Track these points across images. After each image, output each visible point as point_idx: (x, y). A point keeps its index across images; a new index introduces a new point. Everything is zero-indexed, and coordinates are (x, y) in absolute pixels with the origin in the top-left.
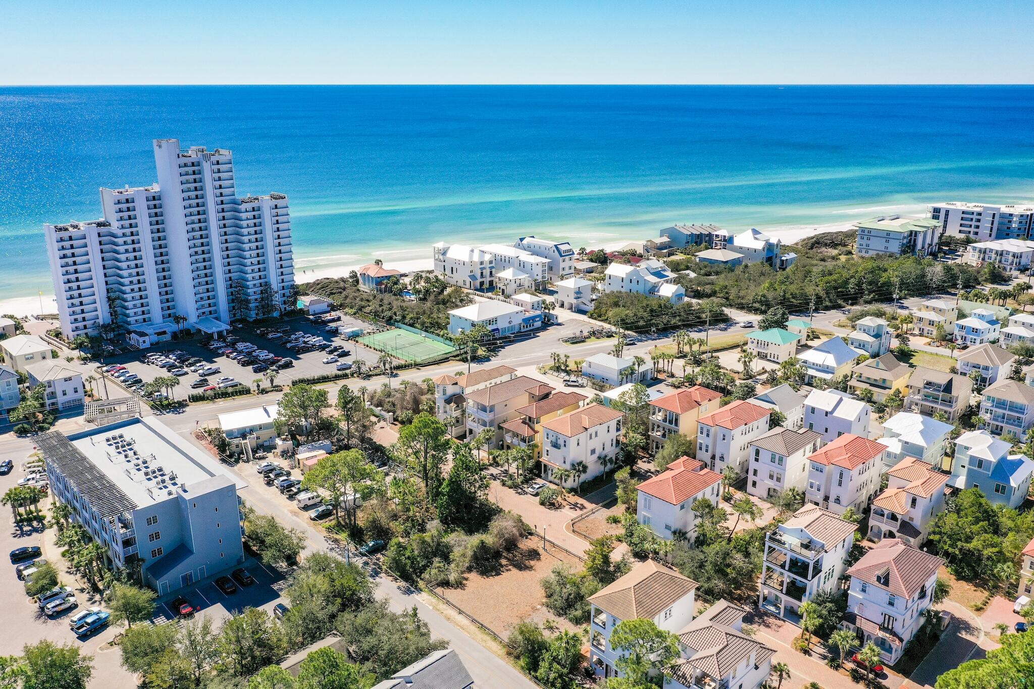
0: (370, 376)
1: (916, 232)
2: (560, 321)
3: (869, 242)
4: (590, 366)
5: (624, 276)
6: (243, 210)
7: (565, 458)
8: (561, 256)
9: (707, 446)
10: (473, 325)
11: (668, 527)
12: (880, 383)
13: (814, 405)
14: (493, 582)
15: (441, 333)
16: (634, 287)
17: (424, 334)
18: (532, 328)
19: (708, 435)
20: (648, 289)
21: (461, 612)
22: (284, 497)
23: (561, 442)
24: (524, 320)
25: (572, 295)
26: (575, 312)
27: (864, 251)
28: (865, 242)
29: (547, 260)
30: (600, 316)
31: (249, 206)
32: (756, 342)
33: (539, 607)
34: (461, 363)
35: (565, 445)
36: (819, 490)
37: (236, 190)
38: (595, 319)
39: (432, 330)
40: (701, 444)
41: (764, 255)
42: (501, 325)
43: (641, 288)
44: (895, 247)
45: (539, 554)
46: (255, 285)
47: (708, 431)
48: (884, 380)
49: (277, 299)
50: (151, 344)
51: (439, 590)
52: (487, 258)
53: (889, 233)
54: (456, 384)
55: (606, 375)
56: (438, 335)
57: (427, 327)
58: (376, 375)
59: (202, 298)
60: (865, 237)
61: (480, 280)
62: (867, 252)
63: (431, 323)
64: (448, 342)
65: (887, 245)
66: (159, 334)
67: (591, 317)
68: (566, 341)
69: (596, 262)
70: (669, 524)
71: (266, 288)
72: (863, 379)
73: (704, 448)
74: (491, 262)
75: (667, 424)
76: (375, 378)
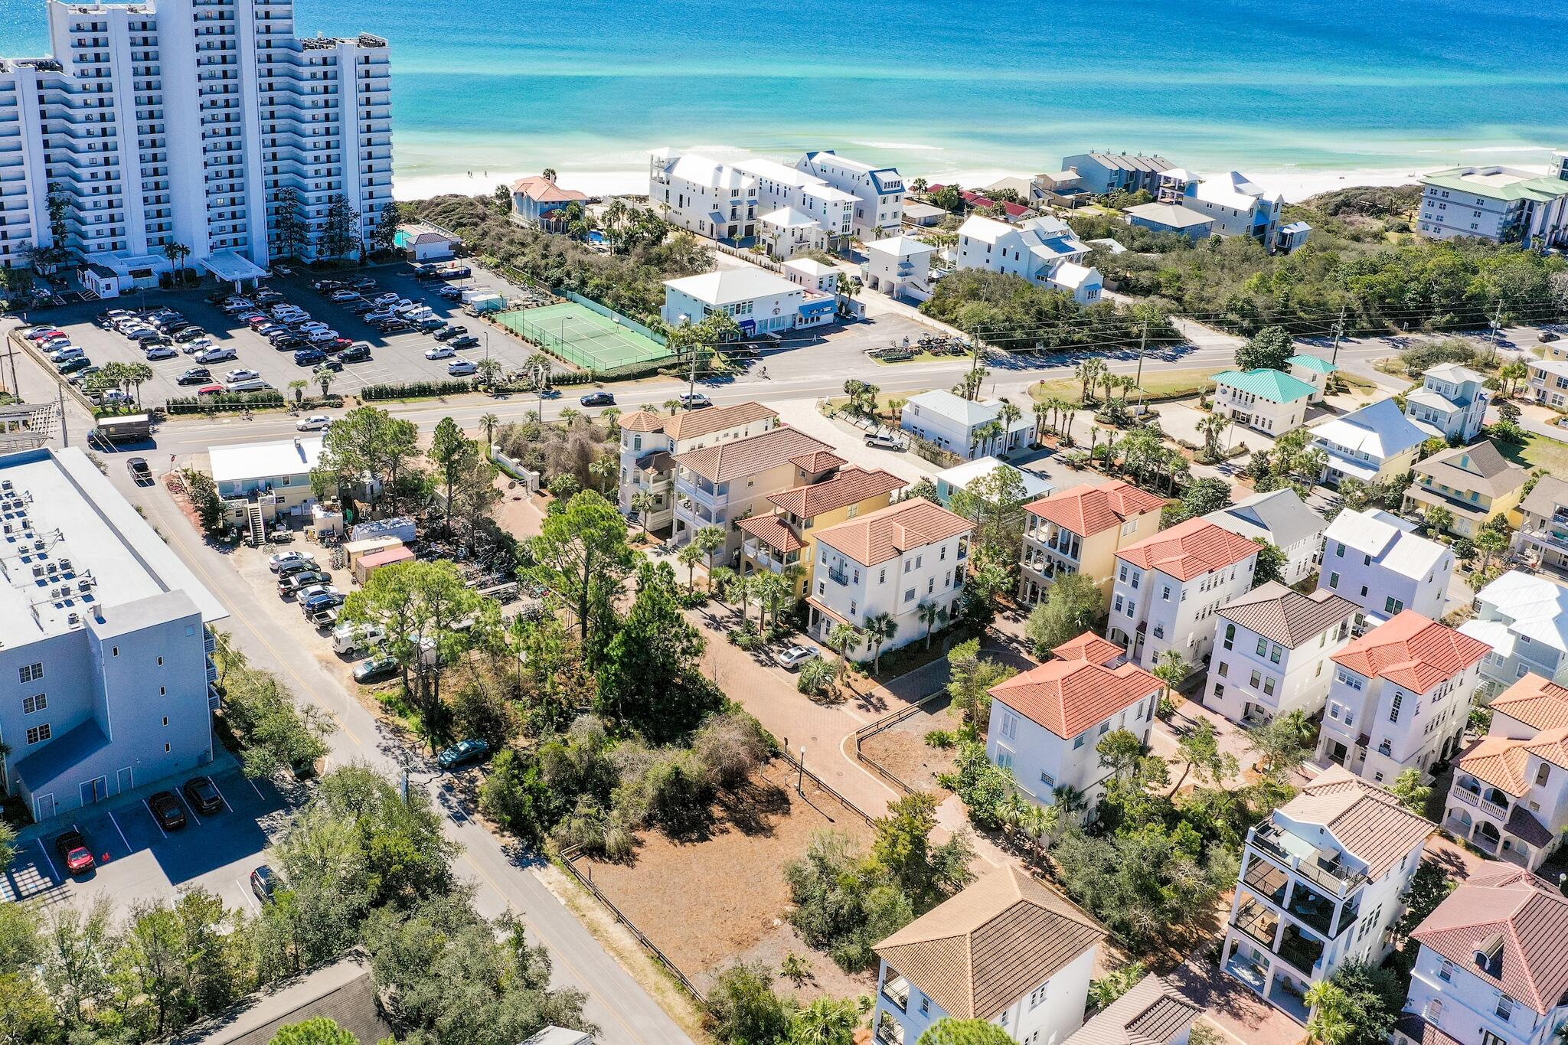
0: (509, 391)
1: (1532, 203)
2: (868, 315)
3: (1441, 212)
4: (917, 413)
5: (993, 242)
6: (306, 61)
7: (854, 604)
8: (880, 192)
9: (1132, 605)
10: (707, 311)
11: (1046, 779)
12: (1468, 500)
13: (1343, 542)
14: (692, 852)
15: (649, 320)
16: (1009, 263)
17: (617, 317)
18: (816, 324)
19: (1135, 584)
20: (1034, 270)
21: (620, 919)
22: (313, 626)
23: (849, 572)
24: (801, 308)
25: (895, 269)
26: (897, 299)
27: (1432, 228)
28: (1435, 211)
29: (854, 199)
30: (943, 313)
31: (316, 55)
32: (1230, 392)
33: (777, 922)
34: (679, 381)
35: (856, 580)
36: (1349, 722)
37: (294, 23)
38: (934, 317)
39: (632, 312)
40: (1120, 599)
41: (1251, 222)
42: (757, 315)
43: (1021, 266)
44: (1491, 226)
45: (786, 801)
46: (319, 199)
47: (1136, 576)
48: (1476, 495)
49: (358, 229)
50: (122, 292)
51: (583, 864)
52: (746, 184)
53: (1481, 200)
54: (661, 431)
55: (945, 433)
56: (643, 323)
57: (623, 306)
58: (520, 391)
59: (221, 215)
60: (1437, 204)
61: (729, 223)
62: (1437, 230)
63: (631, 299)
64: (658, 337)
65: (1476, 220)
66: (136, 274)
67: (926, 312)
68: (877, 356)
69: (942, 207)
70: (1050, 773)
71: (338, 207)
72: (1434, 486)
73: (1125, 607)
74: (752, 193)
75: (1057, 551)
76: (516, 396)
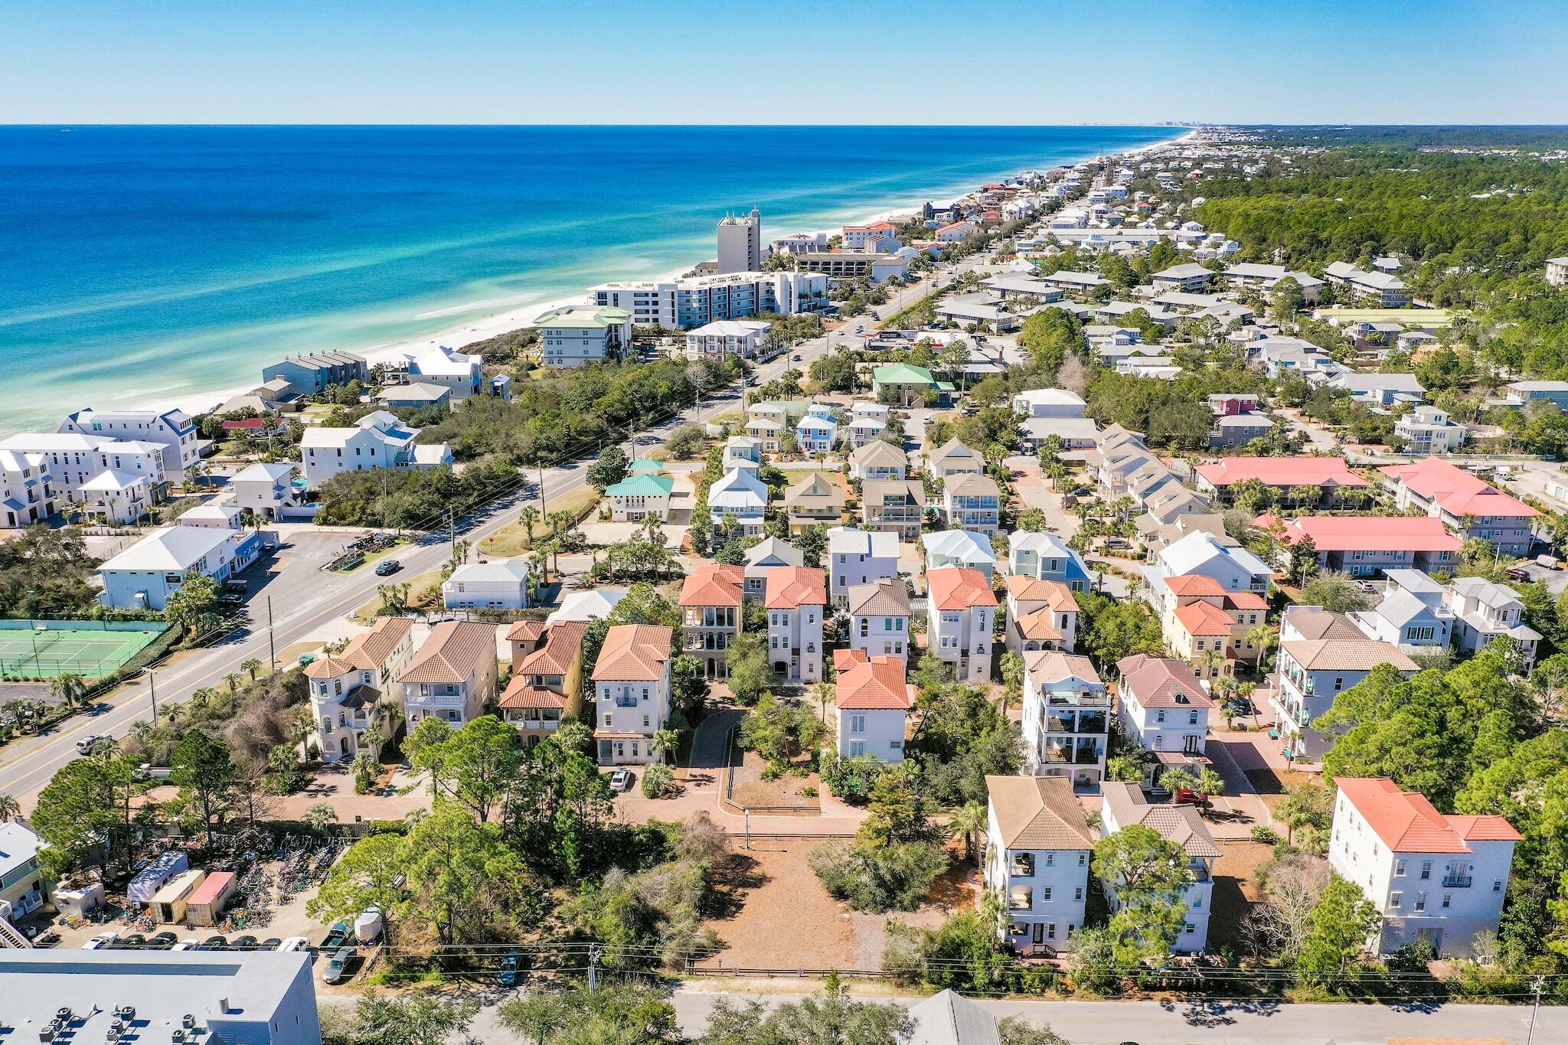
0: (48, 725)
2: (282, 541)
3: (559, 347)
4: (461, 590)
5: (342, 445)
7: (646, 717)
8: (180, 434)
9: (785, 639)
10: (172, 578)
11: (894, 745)
12: (826, 514)
13: (843, 551)
15: (94, 611)
16: (365, 459)
17: (41, 625)
18: (249, 562)
19: (785, 623)
20: (392, 458)
21: (771, 973)
23: (637, 693)
24: (237, 551)
25: (272, 494)
26: (280, 521)
27: (556, 360)
28: (555, 348)
29: (160, 446)
30: (342, 517)
32: (624, 500)
33: (846, 916)
34: (202, 650)
35: (646, 697)
36: (955, 645)
38: (335, 524)
39: (65, 612)
40: (775, 639)
41: (471, 383)
42: (211, 569)
43: (380, 459)
44: (597, 350)
45: (746, 858)
47: (785, 616)
48: (830, 508)
52: (35, 461)
53: (585, 331)
54: (354, 669)
55: (496, 596)
56: (88, 618)
57: (46, 610)
60: (555, 341)
61: (29, 506)
62: (560, 362)
63: (55, 600)
64: (115, 625)
65: (586, 347)
67: (325, 522)
68: (336, 568)
70: (895, 739)
72: (803, 513)
73: (780, 643)
74: (43, 468)
75: (715, 626)
76: (62, 725)
